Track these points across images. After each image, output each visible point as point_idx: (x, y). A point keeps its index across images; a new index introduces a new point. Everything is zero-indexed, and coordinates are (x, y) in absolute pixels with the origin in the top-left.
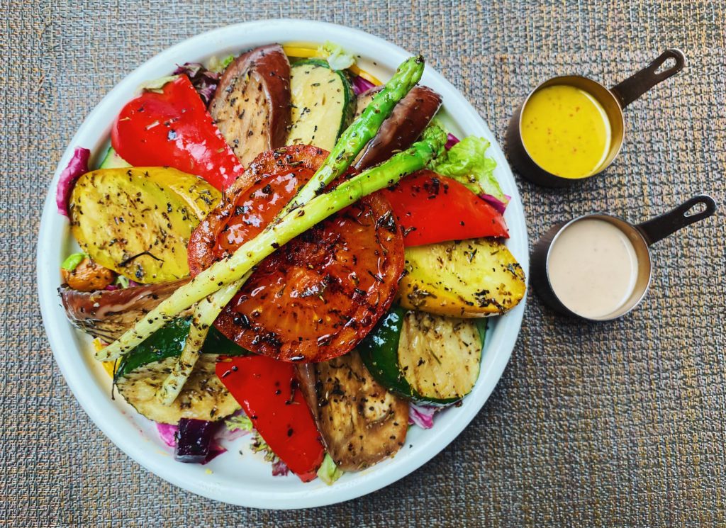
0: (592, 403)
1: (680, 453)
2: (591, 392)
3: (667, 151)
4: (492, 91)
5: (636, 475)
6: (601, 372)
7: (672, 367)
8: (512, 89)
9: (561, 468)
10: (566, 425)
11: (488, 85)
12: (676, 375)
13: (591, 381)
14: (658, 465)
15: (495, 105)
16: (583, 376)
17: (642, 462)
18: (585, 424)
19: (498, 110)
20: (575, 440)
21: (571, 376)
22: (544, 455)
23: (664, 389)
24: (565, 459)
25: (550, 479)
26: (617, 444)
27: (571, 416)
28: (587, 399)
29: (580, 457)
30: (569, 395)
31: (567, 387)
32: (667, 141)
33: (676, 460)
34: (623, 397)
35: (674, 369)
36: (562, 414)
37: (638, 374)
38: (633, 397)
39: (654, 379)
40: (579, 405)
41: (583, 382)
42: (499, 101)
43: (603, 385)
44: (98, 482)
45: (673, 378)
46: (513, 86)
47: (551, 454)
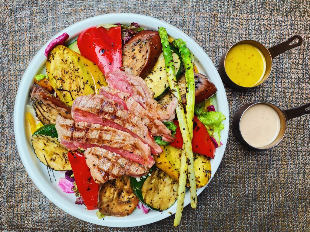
0: (239, 172)
1: (276, 197)
2: (239, 167)
3: (286, 63)
4: (209, 29)
5: (255, 204)
6: (245, 159)
7: (277, 159)
8: (218, 29)
9: (223, 198)
10: (227, 180)
11: (208, 26)
12: (278, 163)
13: (240, 162)
14: (265, 201)
15: (210, 36)
16: (237, 160)
17: (258, 199)
18: (235, 181)
19: (211, 38)
20: (230, 187)
21: (231, 159)
22: (216, 192)
23: (272, 169)
24: (225, 195)
25: (217, 202)
26: (248, 190)
27: (230, 177)
28: (237, 170)
29: (231, 194)
30: (230, 167)
31: (229, 164)
32: (287, 58)
33: (273, 199)
34: (254, 171)
35: (277, 161)
36: (225, 175)
37: (261, 161)
38: (258, 171)
39: (268, 164)
40: (234, 172)
41: (236, 162)
42: (212, 34)
43: (245, 164)
44: (23, 186)
45: (277, 164)
46: (219, 28)
47: (219, 192)
